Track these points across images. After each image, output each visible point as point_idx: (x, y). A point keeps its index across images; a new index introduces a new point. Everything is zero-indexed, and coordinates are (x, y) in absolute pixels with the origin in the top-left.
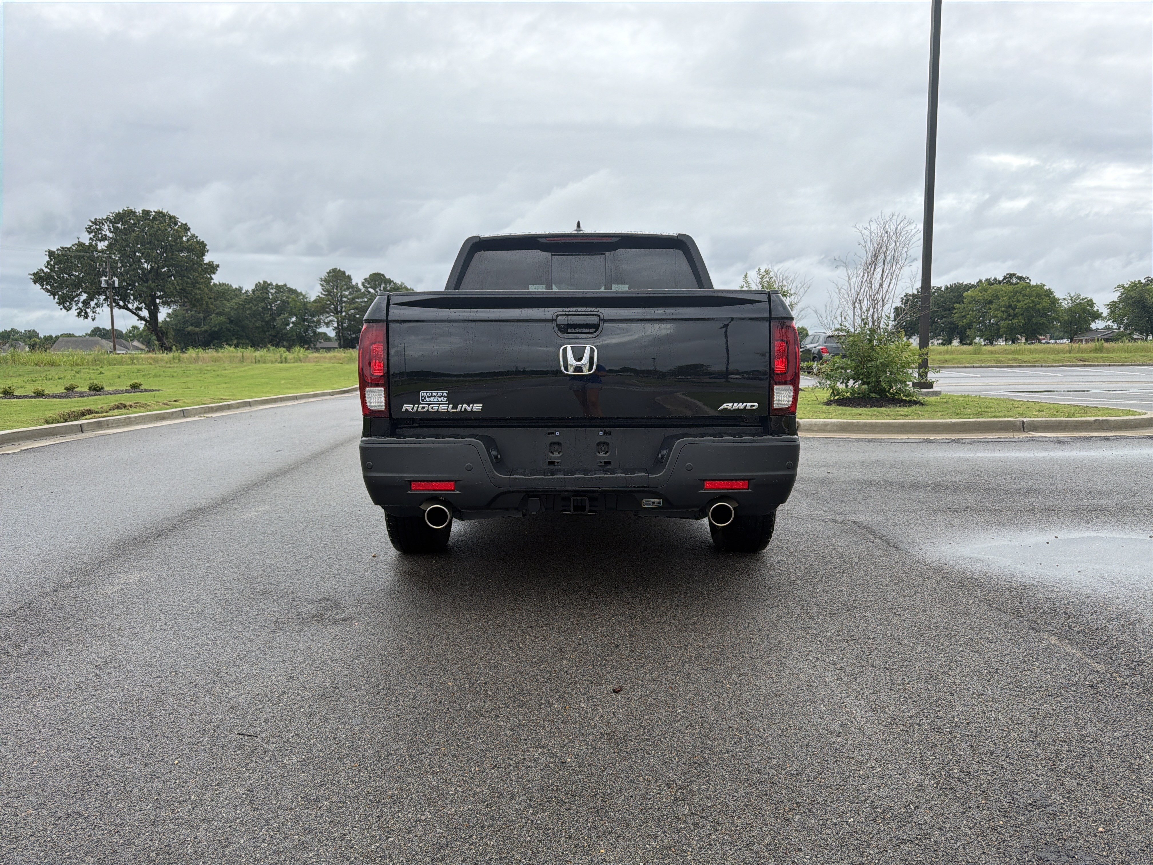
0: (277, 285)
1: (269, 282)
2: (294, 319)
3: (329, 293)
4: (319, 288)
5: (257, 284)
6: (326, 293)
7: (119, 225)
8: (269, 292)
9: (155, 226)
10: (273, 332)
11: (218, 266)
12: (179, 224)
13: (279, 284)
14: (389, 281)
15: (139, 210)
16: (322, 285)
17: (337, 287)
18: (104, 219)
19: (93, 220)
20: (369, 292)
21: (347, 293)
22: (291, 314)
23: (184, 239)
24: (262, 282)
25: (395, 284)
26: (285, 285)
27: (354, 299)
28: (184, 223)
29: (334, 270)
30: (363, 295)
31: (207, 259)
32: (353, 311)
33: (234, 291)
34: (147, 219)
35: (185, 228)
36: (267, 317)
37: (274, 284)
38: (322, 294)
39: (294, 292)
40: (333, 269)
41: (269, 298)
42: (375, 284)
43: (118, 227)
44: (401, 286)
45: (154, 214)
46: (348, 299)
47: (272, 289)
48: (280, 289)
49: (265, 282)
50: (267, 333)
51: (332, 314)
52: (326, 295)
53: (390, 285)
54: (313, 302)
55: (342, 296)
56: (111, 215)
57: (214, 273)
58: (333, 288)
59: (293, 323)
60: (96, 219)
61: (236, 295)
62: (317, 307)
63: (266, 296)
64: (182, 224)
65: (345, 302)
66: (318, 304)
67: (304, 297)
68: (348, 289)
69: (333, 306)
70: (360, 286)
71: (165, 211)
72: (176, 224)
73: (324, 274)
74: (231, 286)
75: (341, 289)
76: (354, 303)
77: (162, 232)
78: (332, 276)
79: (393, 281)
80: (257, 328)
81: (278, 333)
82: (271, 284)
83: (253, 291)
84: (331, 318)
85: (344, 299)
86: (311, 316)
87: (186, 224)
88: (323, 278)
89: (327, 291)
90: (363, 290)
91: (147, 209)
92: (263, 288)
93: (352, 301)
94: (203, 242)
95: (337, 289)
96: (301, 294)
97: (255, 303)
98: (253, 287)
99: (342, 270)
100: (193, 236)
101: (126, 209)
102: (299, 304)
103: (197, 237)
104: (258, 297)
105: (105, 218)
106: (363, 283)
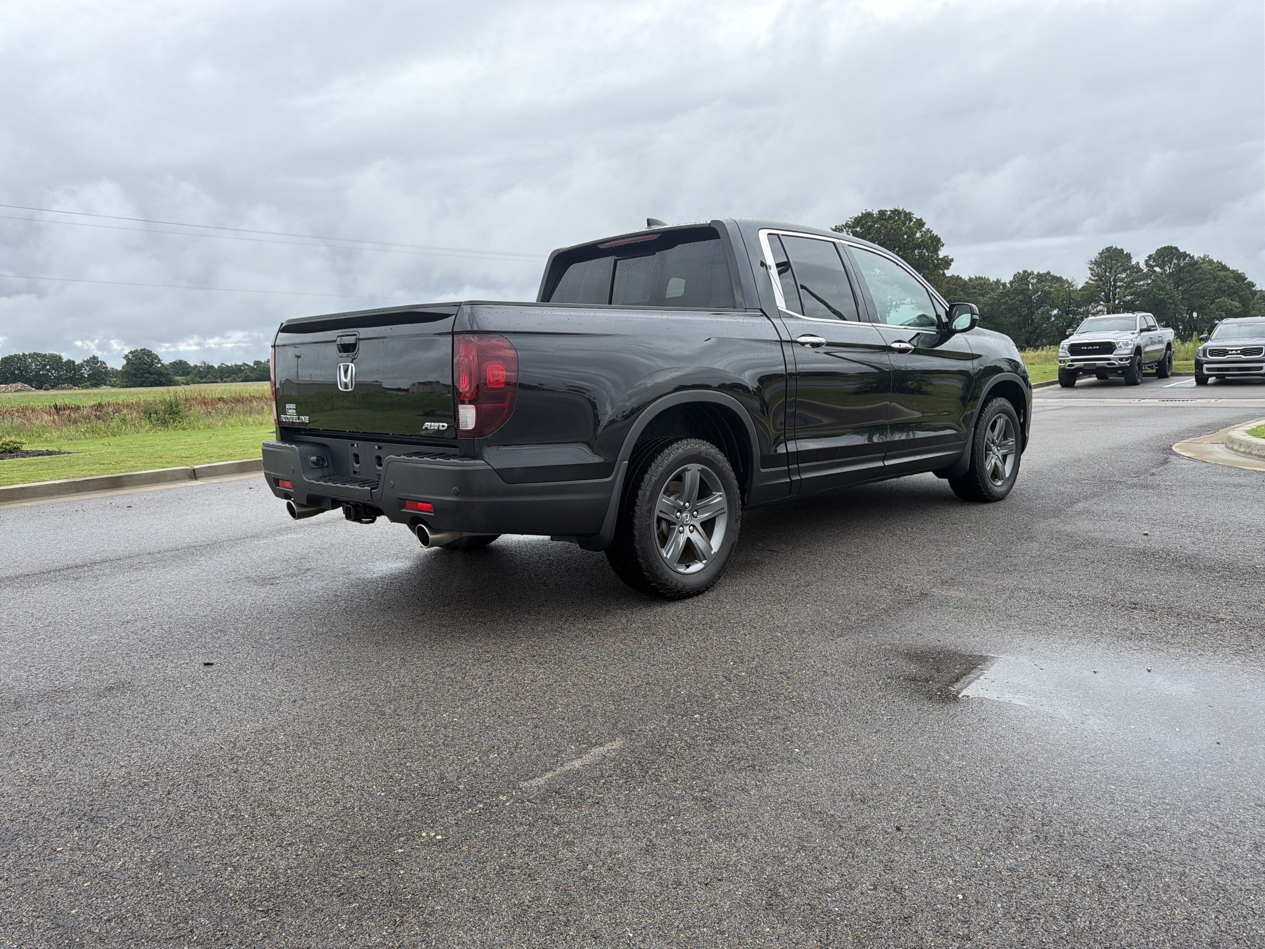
0: (1039, 273)
1: (1029, 271)
2: (1055, 312)
3: (1100, 277)
4: (1088, 273)
5: (1015, 275)
6: (1096, 278)
7: (858, 229)
8: (1029, 282)
9: (889, 226)
10: (1029, 329)
11: (952, 260)
12: (914, 220)
13: (1041, 272)
14: (1185, 255)
15: (875, 212)
16: (1091, 269)
17: (1111, 269)
18: (843, 226)
19: (834, 228)
20: (1155, 271)
21: (1124, 276)
22: (1053, 307)
23: (918, 235)
24: (1021, 272)
25: (1192, 258)
26: (1048, 273)
27: (1132, 282)
28: (919, 218)
29: (1108, 250)
30: (1146, 276)
31: (942, 254)
32: (1129, 298)
33: (992, 284)
34: (882, 219)
35: (920, 224)
36: (1025, 311)
37: (1035, 273)
38: (1090, 279)
39: (1059, 279)
40: (1107, 249)
41: (1028, 290)
42: (1163, 261)
43: (857, 231)
44: (1204, 259)
45: (889, 213)
46: (1125, 283)
47: (1032, 278)
48: (1041, 278)
49: (1025, 272)
50: (1023, 330)
51: (1102, 303)
52: (1096, 281)
53: (1184, 260)
54: (1080, 290)
55: (1115, 281)
56: (850, 220)
57: (947, 269)
58: (1105, 272)
59: (1055, 316)
60: (836, 226)
61: (993, 289)
62: (1083, 295)
63: (1025, 287)
64: (917, 219)
65: (1119, 287)
66: (1084, 292)
67: (1070, 285)
68: (1124, 271)
69: (1103, 293)
70: (1142, 265)
71: (901, 209)
72: (911, 220)
73: (1094, 255)
74: (988, 279)
75: (1115, 272)
76: (1132, 287)
77: (895, 230)
79: (1189, 255)
80: (1012, 323)
81: (1036, 329)
82: (1032, 273)
83: (1011, 283)
84: (1099, 308)
85: (1119, 284)
86: (1077, 306)
87: (921, 220)
88: (1093, 260)
89: (1098, 275)
90: (1145, 270)
91: (883, 209)
92: (1022, 278)
93: (1129, 285)
94: (937, 236)
95: (1110, 273)
96: (1067, 281)
97: (1012, 297)
98: (1011, 279)
99: (1119, 248)
100: (928, 230)
101: (864, 212)
102: (1062, 293)
103: (931, 231)
104: (1016, 289)
105: (844, 224)
106: (1146, 261)
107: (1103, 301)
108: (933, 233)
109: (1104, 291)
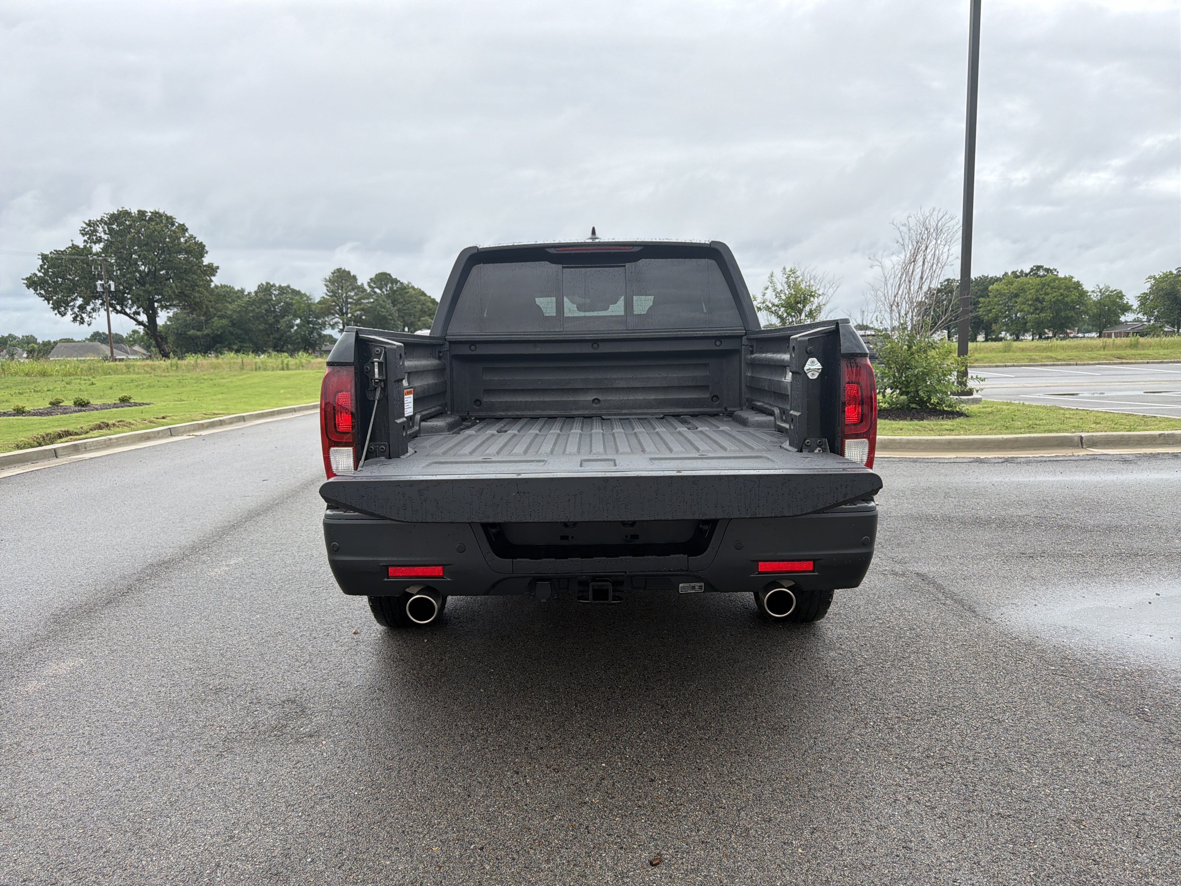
0: (280, 286)
1: (272, 283)
2: (298, 321)
3: (334, 293)
4: (325, 289)
5: (259, 286)
6: (331, 294)
7: (114, 226)
8: (272, 293)
9: (151, 227)
10: (277, 335)
11: (218, 268)
12: (177, 224)
13: (283, 285)
14: (396, 281)
15: (134, 211)
16: (327, 286)
17: (342, 287)
18: (98, 221)
19: (87, 222)
20: (375, 292)
21: (352, 294)
22: (296, 316)
23: (182, 240)
24: (264, 283)
25: (402, 283)
26: (289, 286)
27: (359, 299)
28: (182, 223)
29: (339, 270)
30: (369, 296)
31: (206, 261)
32: (358, 313)
33: (236, 293)
34: (143, 220)
35: (183, 229)
36: (271, 320)
37: (277, 285)
38: (326, 295)
39: (298, 293)
40: (337, 269)
41: (272, 300)
42: (381, 284)
43: (113, 229)
44: (408, 285)
45: (150, 214)
46: (354, 299)
47: (275, 290)
48: (283, 290)
49: (268, 283)
50: (271, 336)
52: (331, 296)
53: (396, 284)
54: (317, 303)
55: (347, 297)
56: (105, 216)
57: (214, 275)
58: (338, 289)
59: (297, 325)
60: (90, 221)
61: (238, 297)
62: (322, 308)
63: (269, 297)
64: (179, 224)
65: (350, 303)
66: (323, 306)
67: (308, 298)
68: (353, 289)
69: (338, 308)
70: (366, 287)
71: (161, 211)
72: (173, 225)
73: (328, 274)
74: (233, 288)
75: (346, 290)
76: (360, 304)
77: (159, 233)
78: (337, 276)
79: (399, 281)
80: (260, 331)
81: (282, 335)
82: (274, 285)
83: (256, 293)
84: (336, 320)
85: (350, 300)
86: (315, 318)
87: (183, 225)
88: (328, 278)
89: (332, 292)
90: (369, 290)
91: (143, 209)
92: (266, 289)
93: (358, 302)
94: (201, 243)
95: (342, 290)
96: (305, 295)
97: (258, 305)
98: (256, 289)
99: (347, 270)
100: (191, 236)
101: (121, 209)
102: (303, 305)
103: (195, 238)
104: (261, 299)
105: (99, 219)
106: (369, 283)
107: (338, 314)
108: (197, 239)
109: (339, 306)
